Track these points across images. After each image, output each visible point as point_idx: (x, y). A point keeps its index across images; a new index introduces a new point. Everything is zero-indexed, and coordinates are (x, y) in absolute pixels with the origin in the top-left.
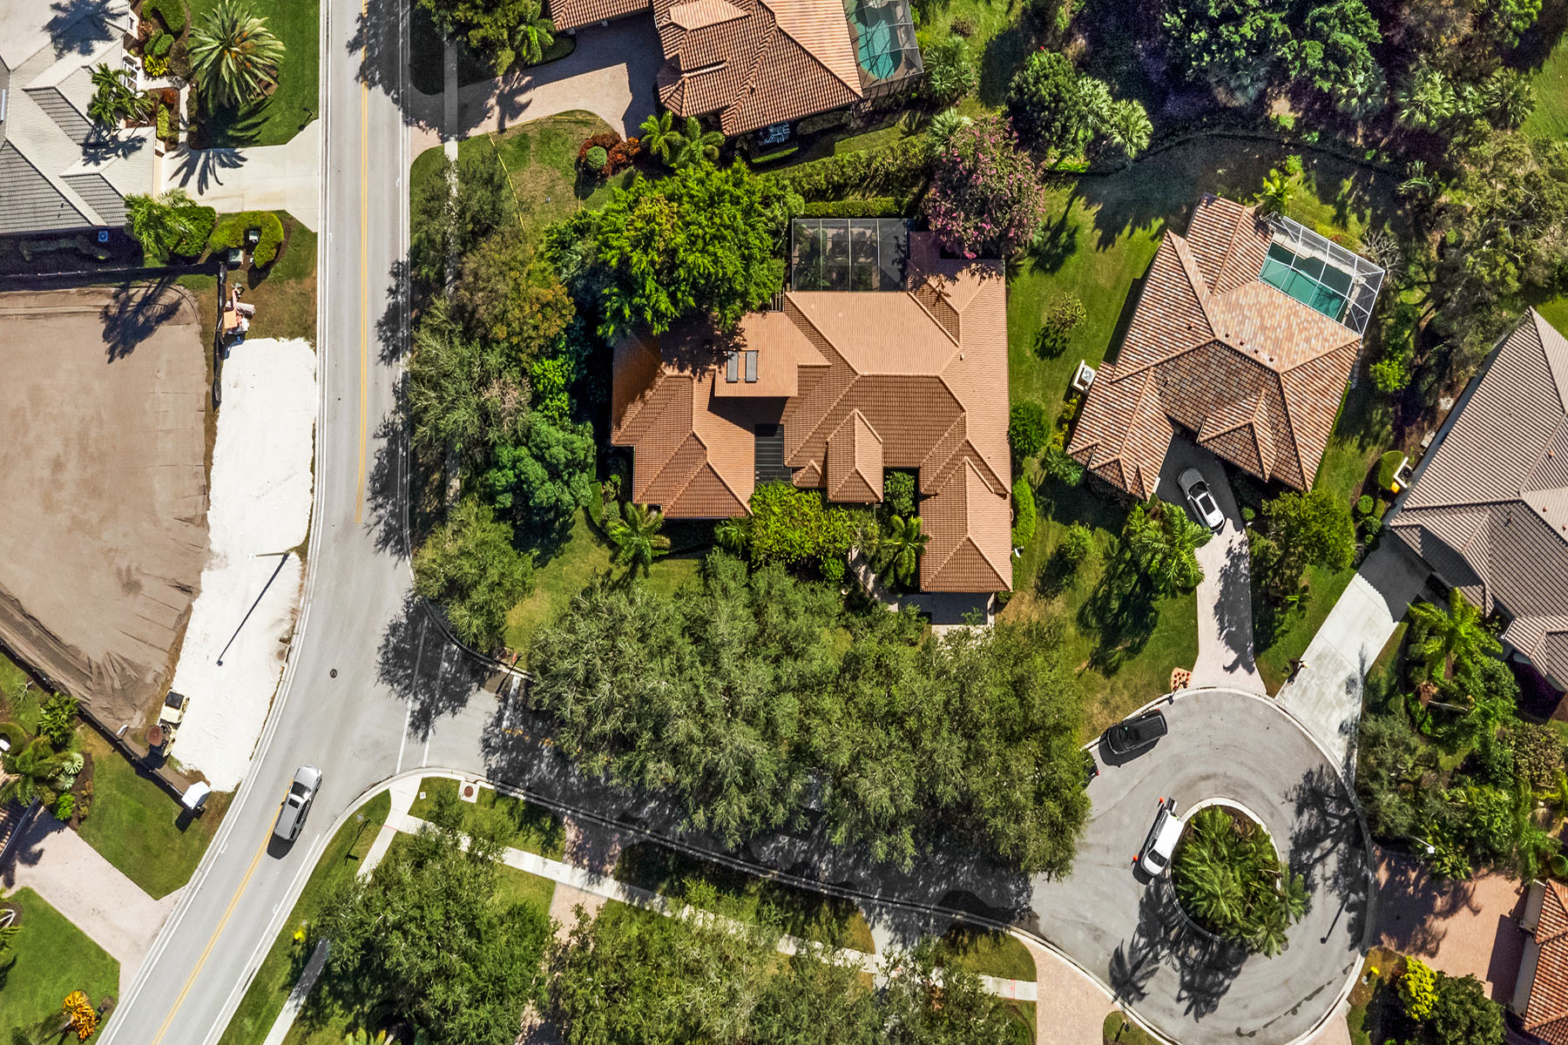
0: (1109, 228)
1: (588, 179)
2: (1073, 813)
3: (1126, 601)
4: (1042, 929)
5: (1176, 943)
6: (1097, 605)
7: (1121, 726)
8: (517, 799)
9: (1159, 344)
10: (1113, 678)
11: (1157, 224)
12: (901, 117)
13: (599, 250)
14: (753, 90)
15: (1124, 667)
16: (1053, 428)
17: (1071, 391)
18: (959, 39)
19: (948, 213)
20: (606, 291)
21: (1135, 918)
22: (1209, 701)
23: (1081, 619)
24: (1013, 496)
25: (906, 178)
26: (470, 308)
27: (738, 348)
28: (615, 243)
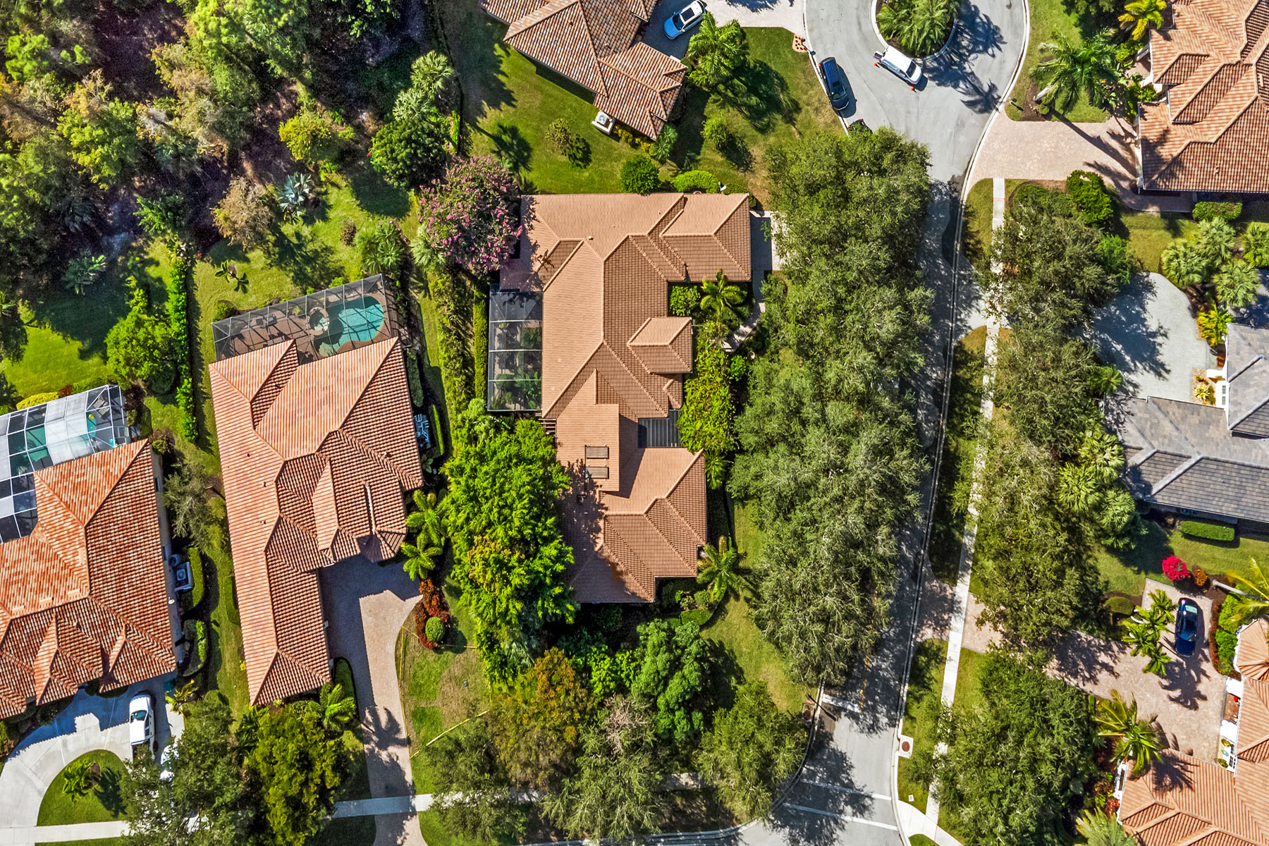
0: (501, 96)
1: (451, 639)
2: (889, 142)
3: (753, 90)
4: (961, 173)
5: (960, 56)
6: (754, 115)
7: (831, 97)
8: (909, 693)
9: (582, 52)
10: (801, 104)
11: (499, 51)
12: (412, 298)
13: (509, 623)
14: (388, 455)
15: (794, 94)
16: (638, 153)
17: (613, 135)
18: (356, 239)
19: (488, 251)
20: (540, 614)
21: (948, 90)
22: (811, 20)
23: (763, 130)
24: (686, 192)
25: (458, 293)
26: (552, 770)
27: (583, 467)
28: (504, 605)
